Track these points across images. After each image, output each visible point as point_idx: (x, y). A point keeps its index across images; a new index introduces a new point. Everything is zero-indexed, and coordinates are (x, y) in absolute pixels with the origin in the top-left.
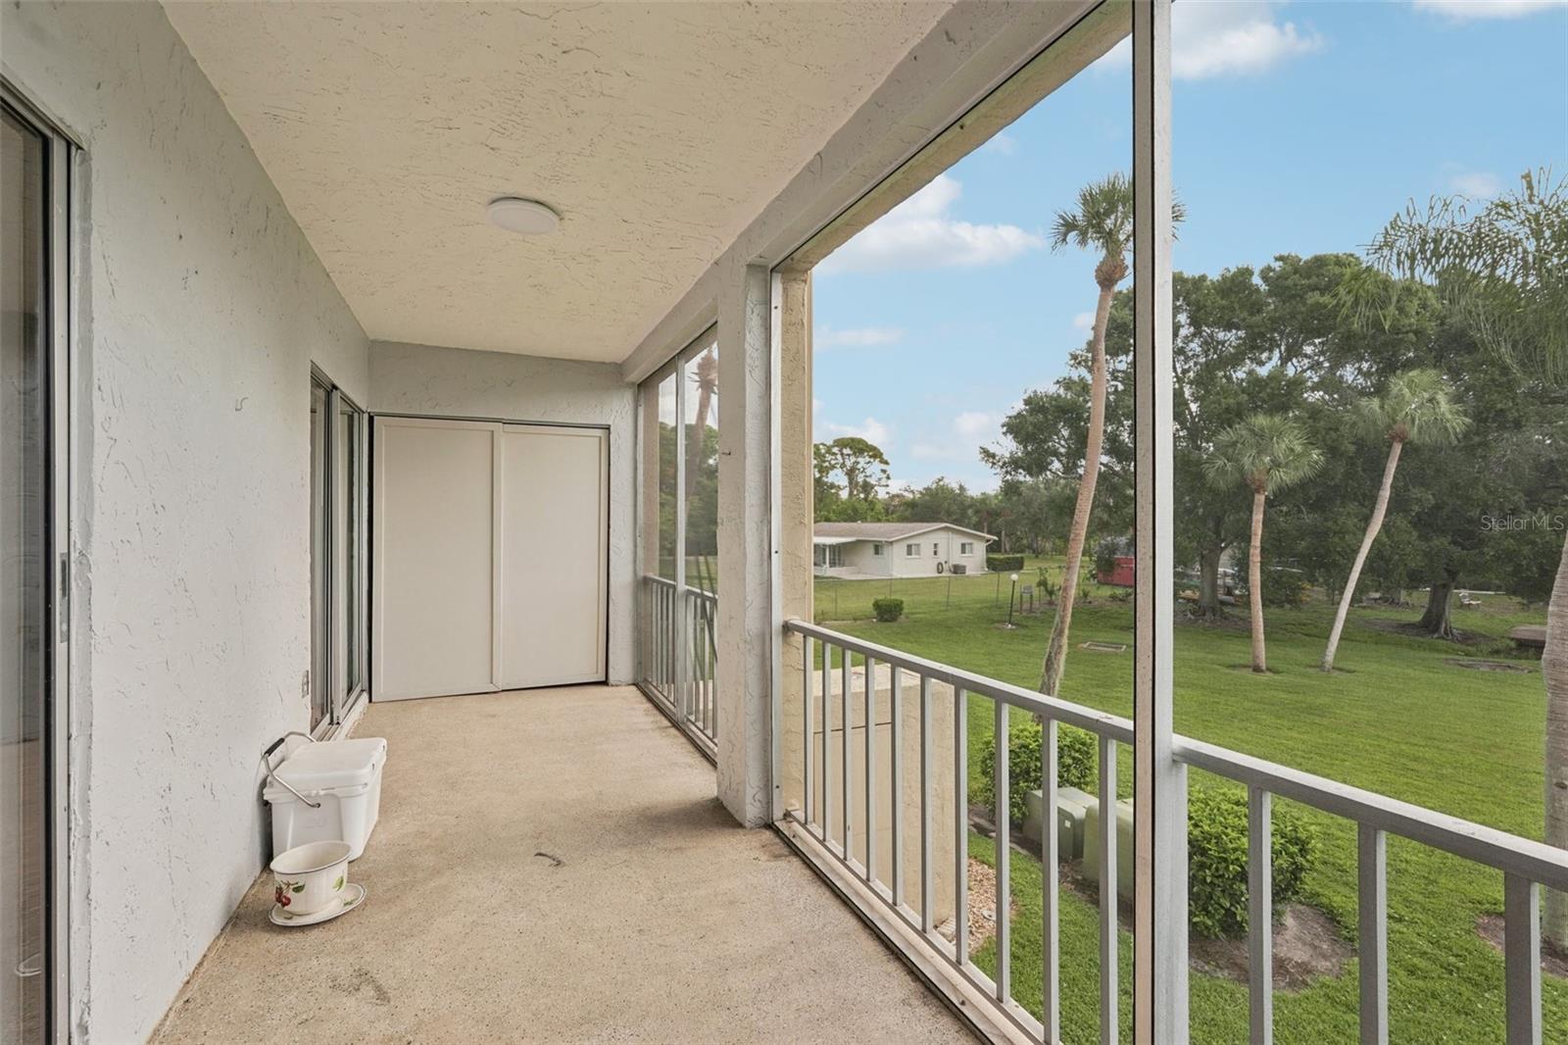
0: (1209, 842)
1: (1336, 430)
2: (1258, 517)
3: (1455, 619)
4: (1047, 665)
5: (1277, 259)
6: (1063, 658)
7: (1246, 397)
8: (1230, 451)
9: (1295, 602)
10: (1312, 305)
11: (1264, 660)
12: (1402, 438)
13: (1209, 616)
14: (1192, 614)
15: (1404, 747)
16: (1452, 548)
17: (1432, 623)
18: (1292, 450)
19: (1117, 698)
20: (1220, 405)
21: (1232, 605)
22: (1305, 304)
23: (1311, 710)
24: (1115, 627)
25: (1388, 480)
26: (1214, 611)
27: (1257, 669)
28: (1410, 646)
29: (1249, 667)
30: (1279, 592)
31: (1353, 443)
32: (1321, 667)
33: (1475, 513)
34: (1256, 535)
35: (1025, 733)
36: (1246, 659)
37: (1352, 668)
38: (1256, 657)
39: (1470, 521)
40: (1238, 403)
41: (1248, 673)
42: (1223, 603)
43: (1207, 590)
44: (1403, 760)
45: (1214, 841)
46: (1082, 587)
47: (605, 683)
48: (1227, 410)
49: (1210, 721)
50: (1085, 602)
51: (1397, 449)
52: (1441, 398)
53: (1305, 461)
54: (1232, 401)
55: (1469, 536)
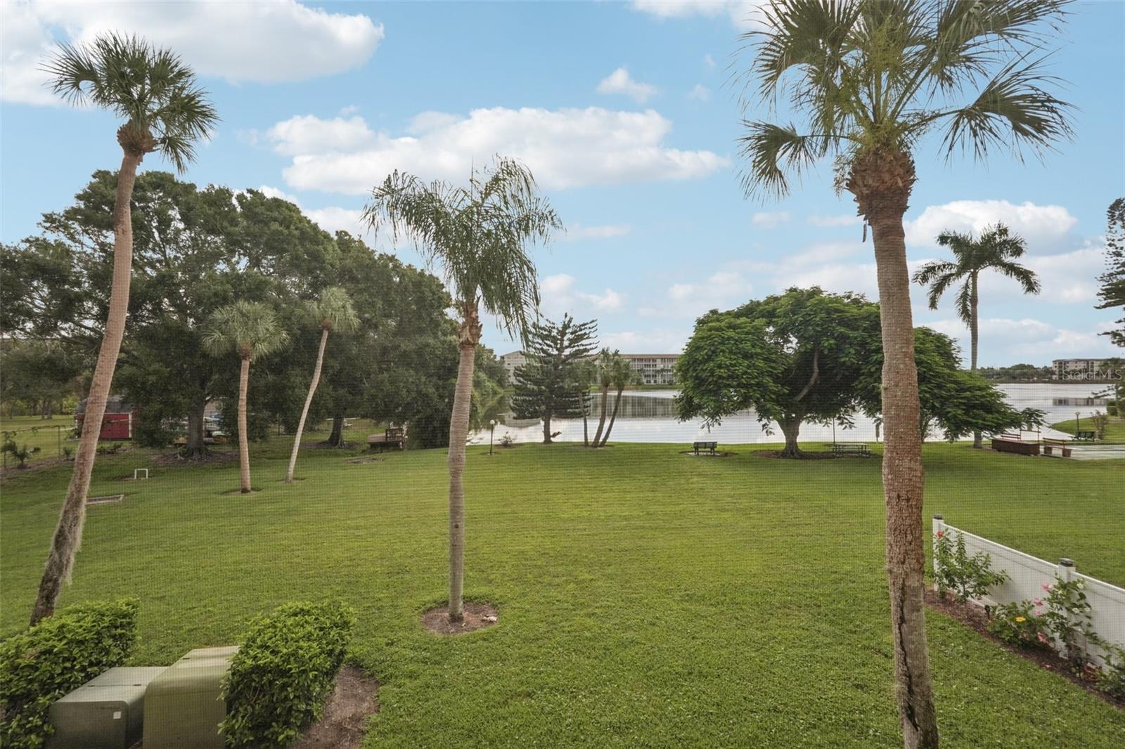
0: (289, 663)
1: (289, 319)
2: (244, 377)
3: (348, 435)
4: (57, 541)
5: (250, 191)
6: (79, 531)
7: (230, 286)
8: (223, 326)
9: (264, 437)
10: (274, 231)
11: (249, 483)
12: (329, 329)
13: (196, 456)
14: (181, 455)
15: (349, 522)
16: (347, 395)
17: (335, 440)
18: (267, 330)
19: (130, 548)
20: (209, 289)
21: (213, 444)
22: (269, 229)
23: (289, 512)
24: (107, 479)
25: (321, 354)
26: (200, 451)
27: (245, 491)
28: (325, 455)
29: (238, 490)
30: (257, 431)
31: (299, 329)
32: (286, 480)
33: (358, 375)
34: (243, 390)
35: (43, 635)
36: (235, 484)
37: (303, 476)
38: (242, 480)
39: (355, 379)
40: (224, 291)
41: (238, 496)
42: (207, 444)
43: (195, 435)
44: (351, 531)
45: (292, 659)
46: (62, 446)
48: (216, 294)
49: (223, 544)
50: (67, 460)
51: (326, 334)
52: (348, 306)
53: (277, 338)
54: (219, 288)
55: (355, 389)
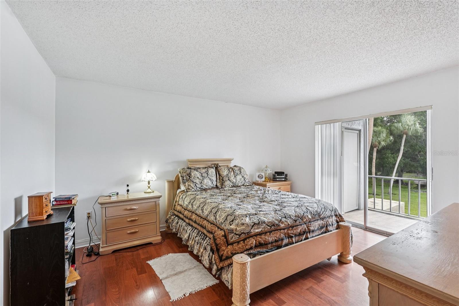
2: (375, 154)
16: (410, 162)
25: (403, 145)
33: (416, 153)
34: (374, 159)
47: (358, 210)
51: (405, 136)
52: (417, 123)
53: (388, 139)
